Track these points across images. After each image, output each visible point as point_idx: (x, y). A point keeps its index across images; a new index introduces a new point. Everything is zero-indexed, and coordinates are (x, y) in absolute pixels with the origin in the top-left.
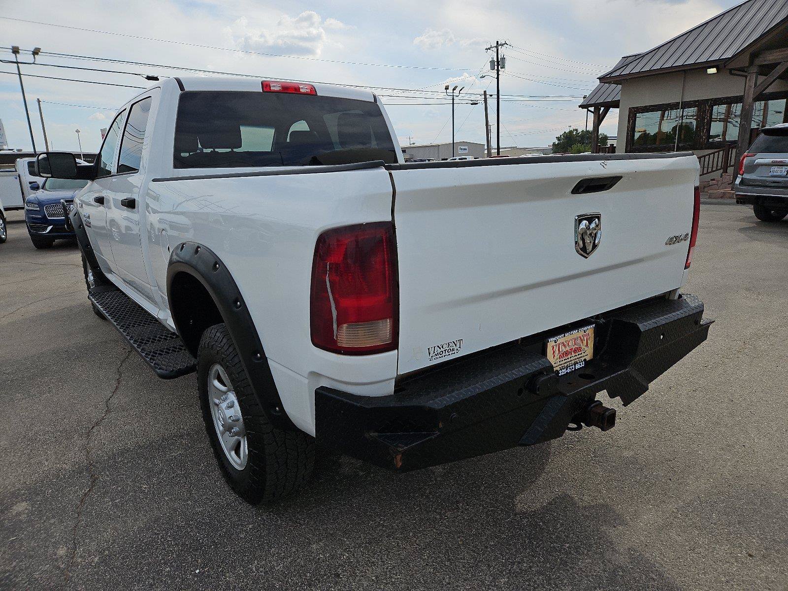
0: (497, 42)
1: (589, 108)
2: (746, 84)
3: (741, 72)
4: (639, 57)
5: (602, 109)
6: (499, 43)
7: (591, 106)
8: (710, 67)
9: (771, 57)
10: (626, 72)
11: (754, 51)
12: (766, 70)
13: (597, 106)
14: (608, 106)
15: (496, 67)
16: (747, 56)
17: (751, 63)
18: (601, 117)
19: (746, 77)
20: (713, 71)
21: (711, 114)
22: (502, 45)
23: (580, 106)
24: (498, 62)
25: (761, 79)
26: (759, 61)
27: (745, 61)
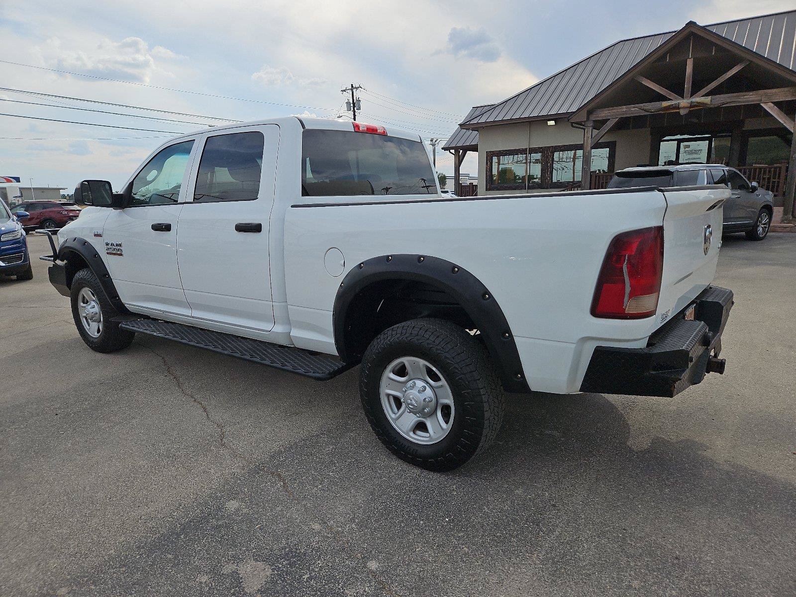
0: (352, 85)
1: (451, 151)
2: (584, 135)
3: (580, 125)
4: (493, 107)
5: (461, 151)
6: (354, 86)
7: (452, 148)
8: (550, 120)
9: (603, 114)
10: (483, 120)
11: (590, 108)
12: (599, 124)
13: (457, 149)
14: (466, 149)
15: (352, 108)
16: (584, 113)
17: (588, 118)
18: (460, 159)
19: (584, 129)
20: (552, 123)
21: (553, 159)
22: (357, 88)
23: (442, 149)
24: (354, 103)
25: (595, 132)
26: (593, 118)
27: (583, 117)
